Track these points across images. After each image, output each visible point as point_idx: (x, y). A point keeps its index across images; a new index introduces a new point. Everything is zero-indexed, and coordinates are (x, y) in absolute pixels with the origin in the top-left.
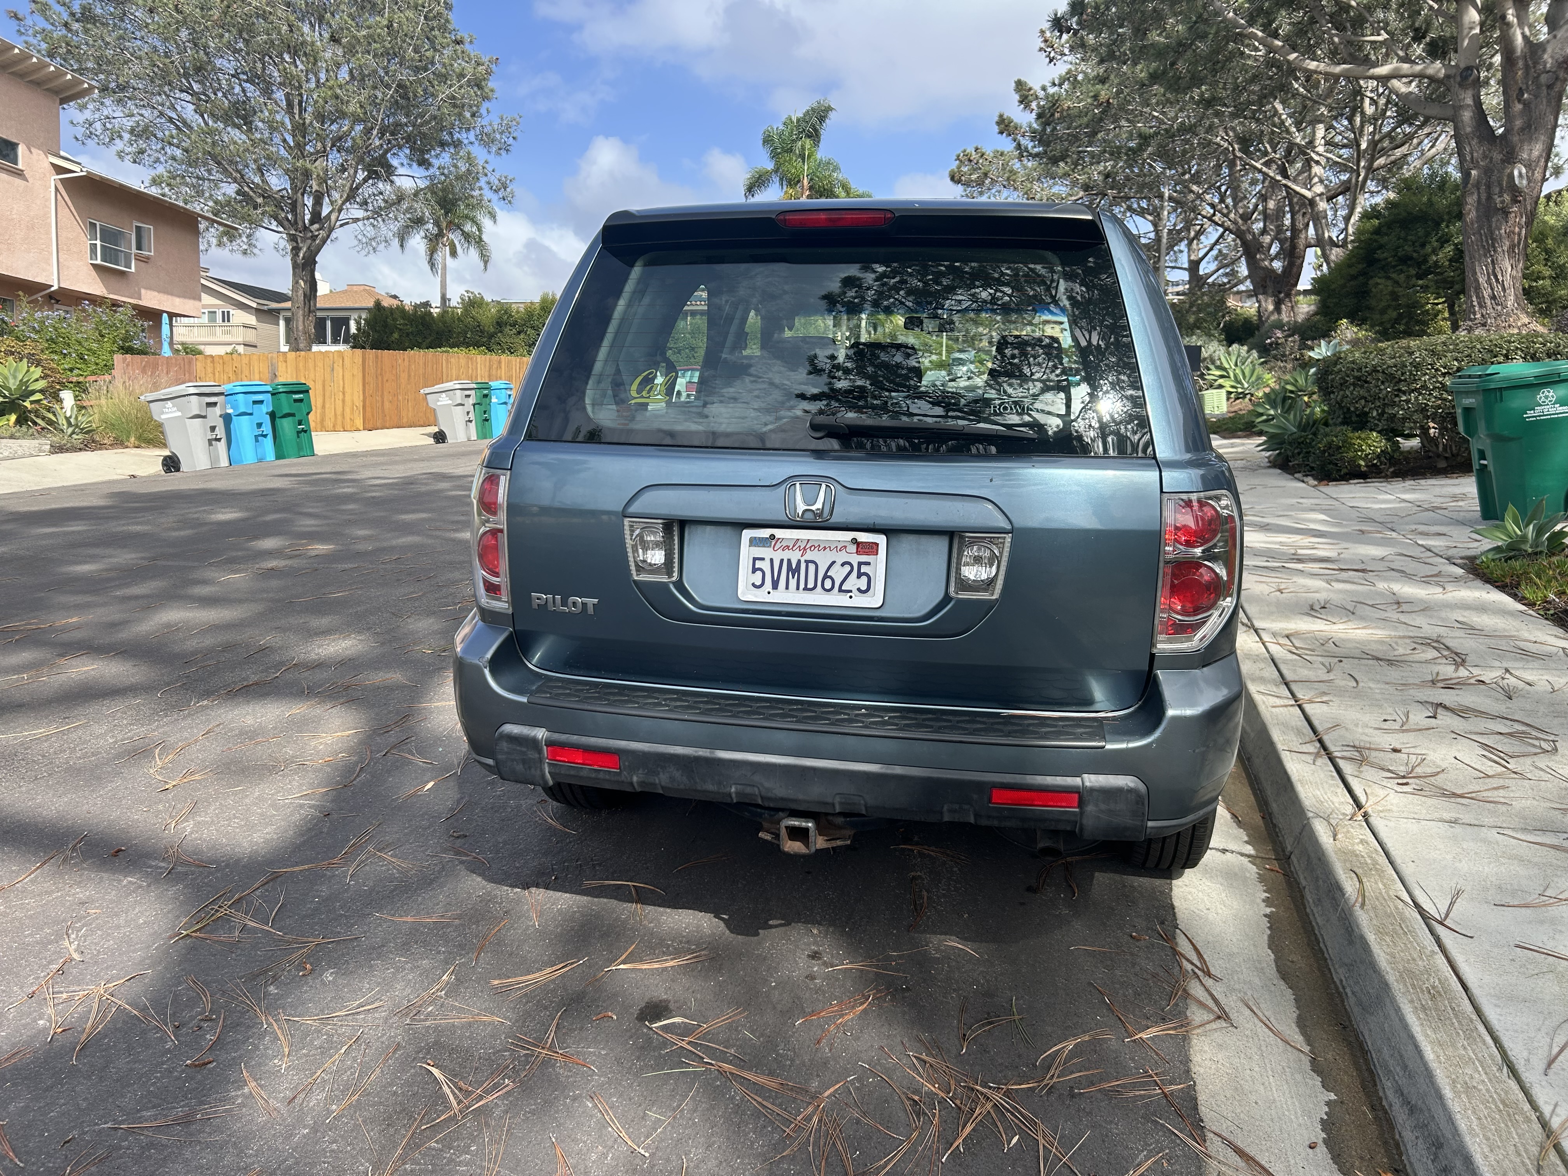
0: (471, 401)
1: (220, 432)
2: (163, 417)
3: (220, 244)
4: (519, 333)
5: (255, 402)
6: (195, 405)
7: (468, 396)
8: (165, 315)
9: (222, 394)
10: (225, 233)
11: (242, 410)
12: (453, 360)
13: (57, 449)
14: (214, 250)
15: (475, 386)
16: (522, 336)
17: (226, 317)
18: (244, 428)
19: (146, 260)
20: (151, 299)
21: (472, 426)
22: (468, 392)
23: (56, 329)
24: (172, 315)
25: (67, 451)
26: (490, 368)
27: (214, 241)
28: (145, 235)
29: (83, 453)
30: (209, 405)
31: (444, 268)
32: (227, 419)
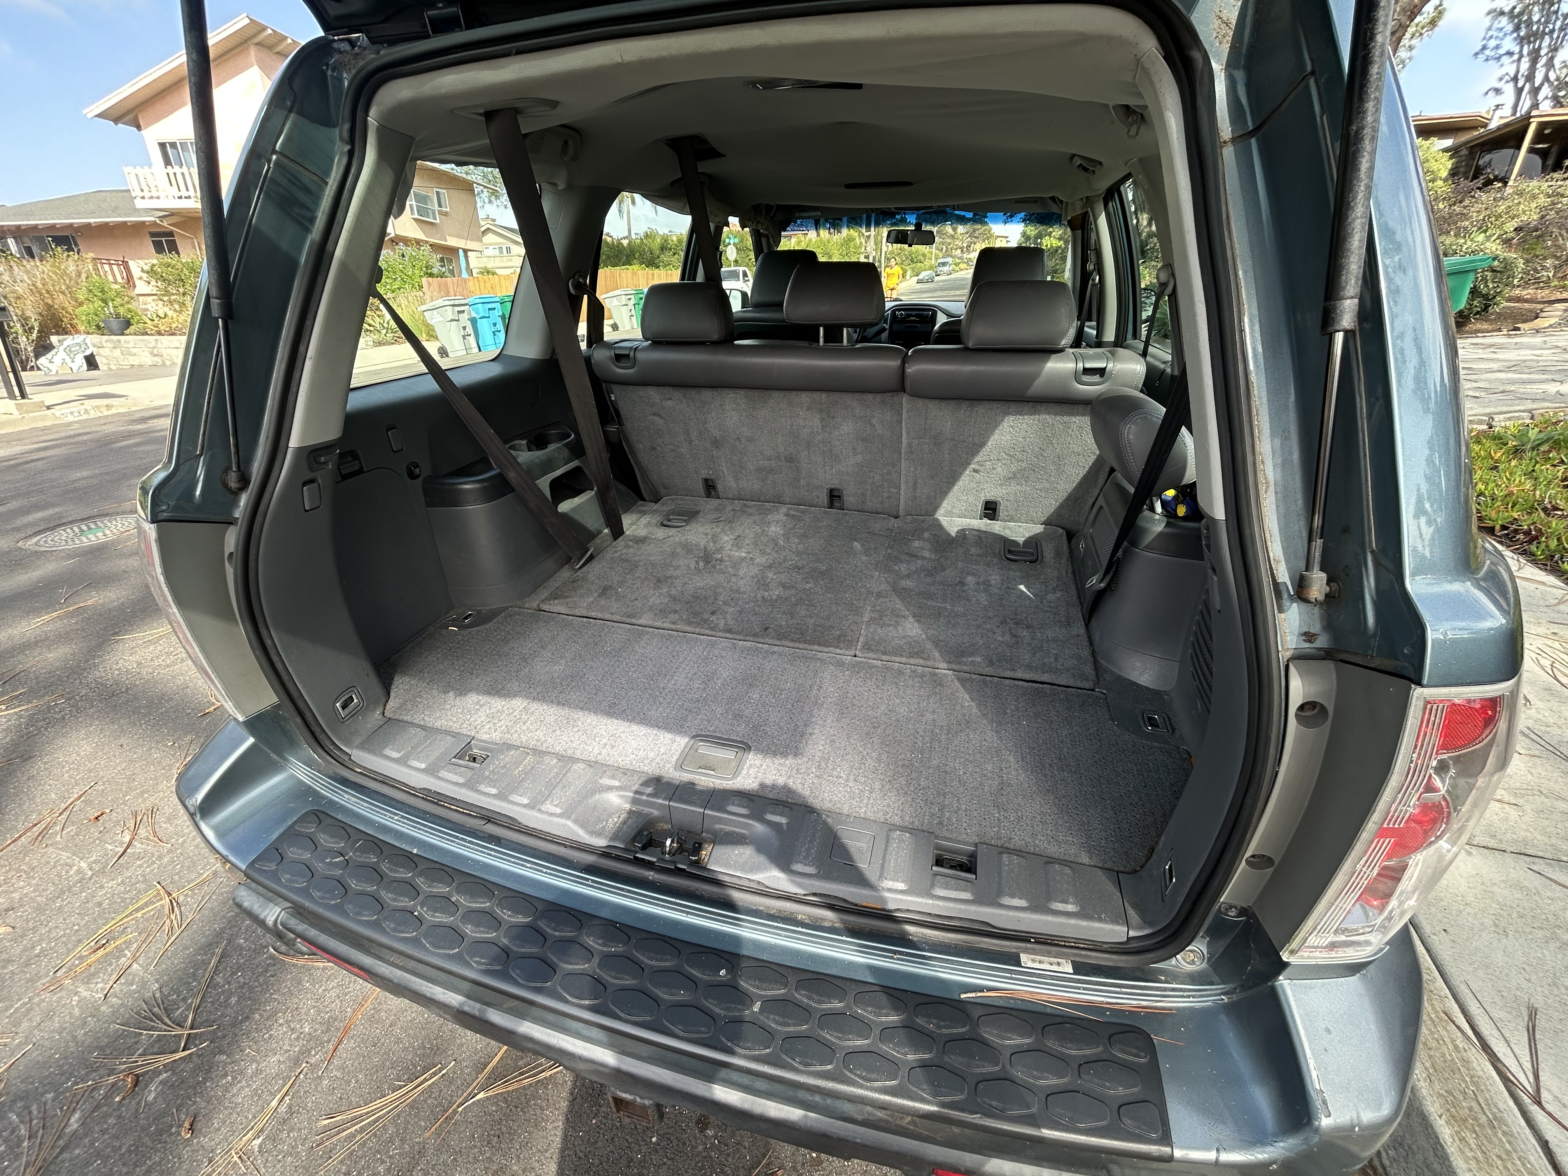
0: (632, 302)
1: (470, 330)
2: (433, 321)
3: (490, 202)
4: (674, 254)
5: (490, 309)
6: (450, 313)
7: (630, 299)
8: (461, 251)
9: (467, 304)
10: (493, 194)
11: (482, 314)
12: (623, 275)
13: (379, 344)
14: (487, 206)
15: (633, 292)
16: (676, 256)
17: (508, 250)
18: (484, 326)
19: (446, 214)
20: (452, 242)
21: (634, 318)
22: (629, 297)
23: (386, 262)
24: (466, 251)
25: (384, 344)
26: (647, 280)
27: (487, 200)
28: (442, 197)
29: (394, 346)
30: (459, 312)
31: (629, 213)
32: (473, 321)
